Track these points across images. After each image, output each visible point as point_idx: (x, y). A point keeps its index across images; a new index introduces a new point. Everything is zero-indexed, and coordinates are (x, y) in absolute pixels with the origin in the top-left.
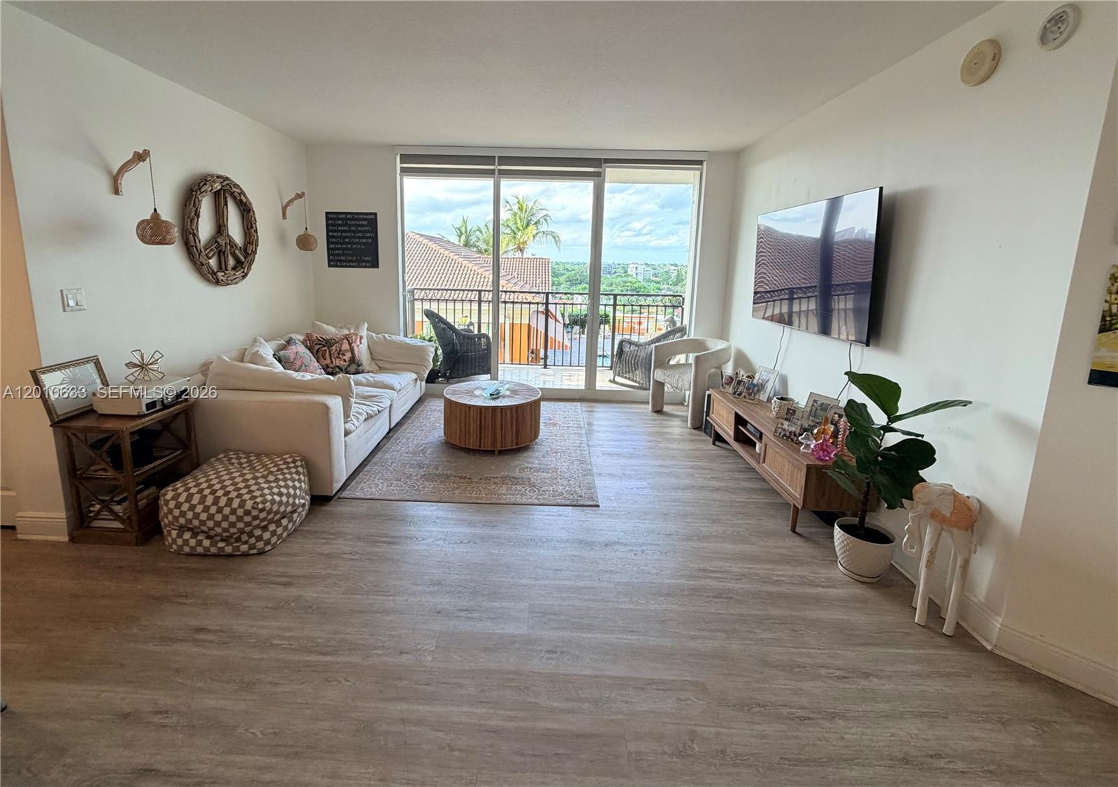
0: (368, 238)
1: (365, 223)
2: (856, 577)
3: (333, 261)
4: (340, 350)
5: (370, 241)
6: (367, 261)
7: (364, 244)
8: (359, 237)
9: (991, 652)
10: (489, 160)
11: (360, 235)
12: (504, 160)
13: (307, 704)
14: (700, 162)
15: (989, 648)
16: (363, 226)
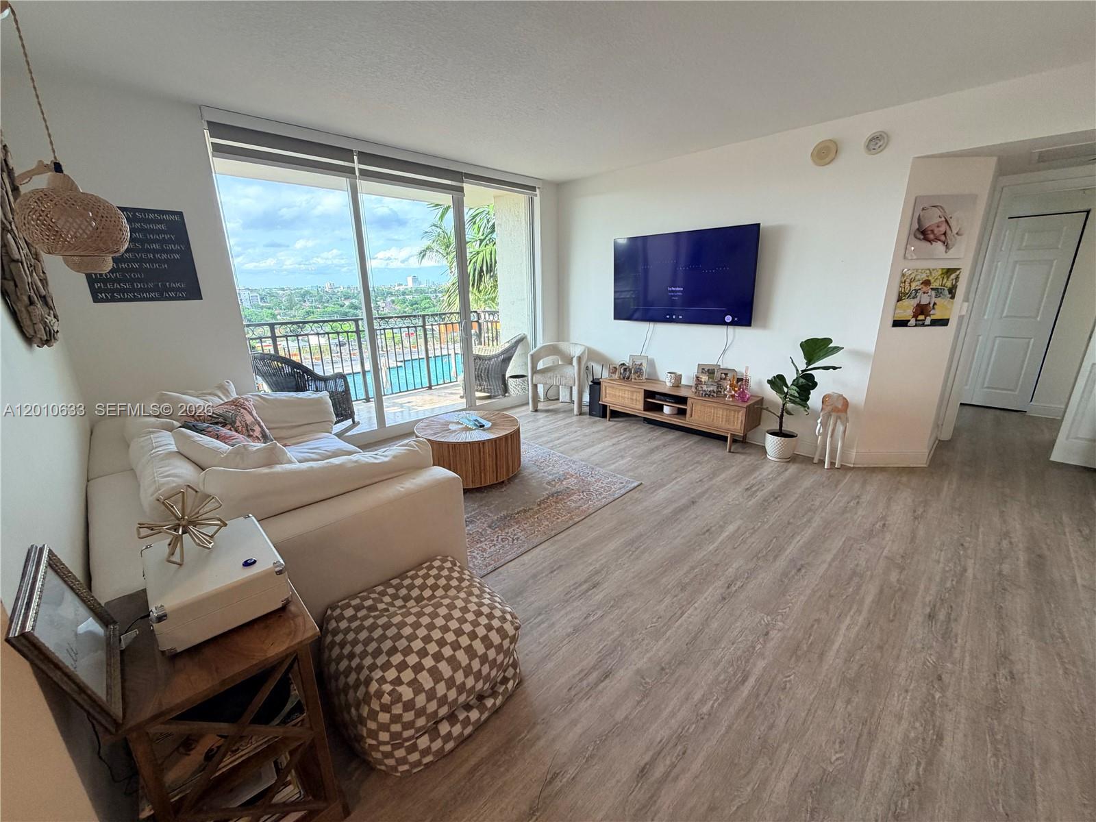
0: (172, 252)
1: (162, 227)
2: (784, 460)
3: (100, 291)
4: (246, 424)
5: (177, 256)
6: (178, 290)
7: (166, 261)
8: (154, 251)
9: (854, 468)
10: (346, 154)
11: (156, 246)
12: (365, 157)
13: (809, 710)
14: (534, 189)
15: (852, 466)
16: (160, 232)
